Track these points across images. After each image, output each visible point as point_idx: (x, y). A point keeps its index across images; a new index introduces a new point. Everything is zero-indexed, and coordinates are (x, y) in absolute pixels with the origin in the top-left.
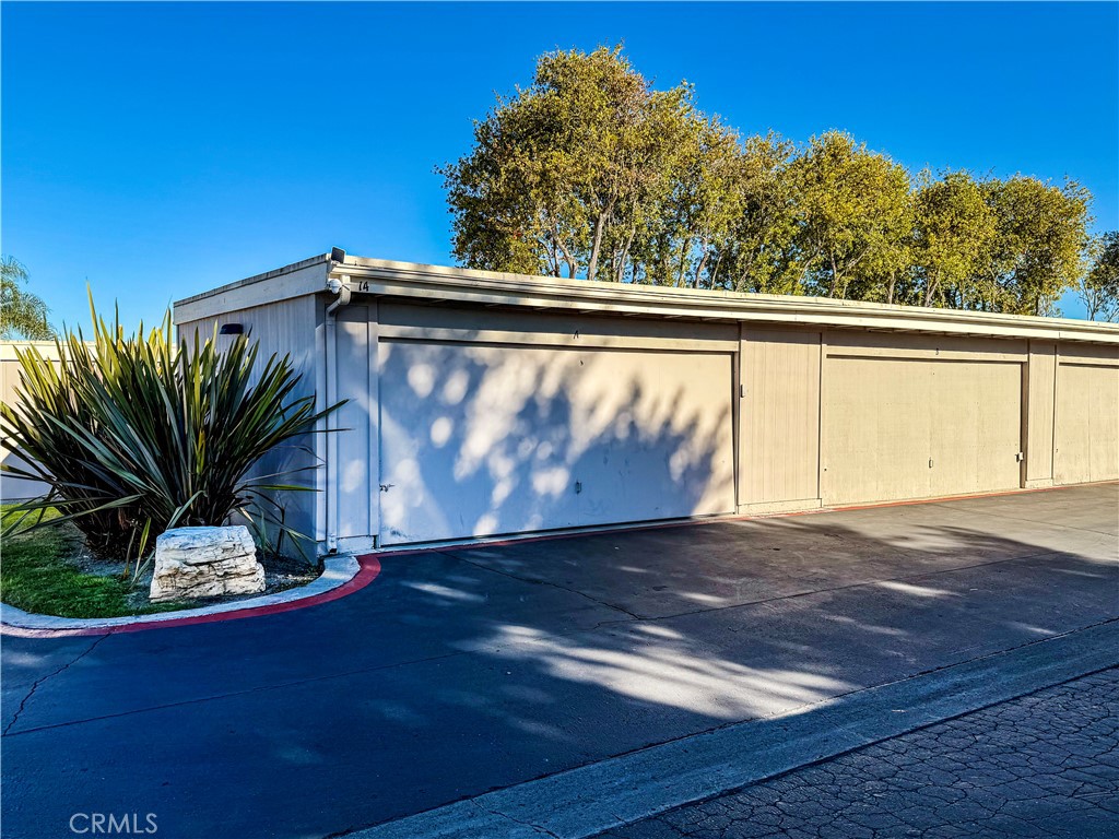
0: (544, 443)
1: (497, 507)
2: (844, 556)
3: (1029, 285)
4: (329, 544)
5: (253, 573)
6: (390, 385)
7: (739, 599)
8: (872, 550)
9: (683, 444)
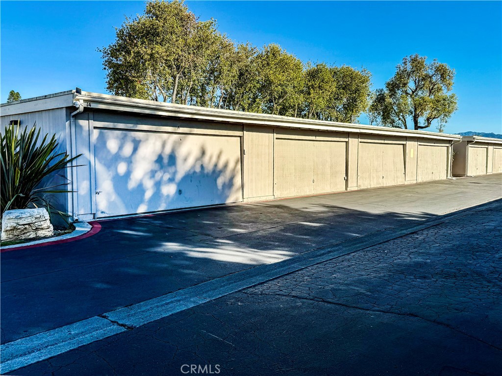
0: (166, 174)
1: (146, 201)
2: (286, 215)
3: (348, 111)
4: (74, 217)
5: (49, 228)
6: (99, 148)
7: (251, 230)
8: (295, 212)
9: (222, 174)
